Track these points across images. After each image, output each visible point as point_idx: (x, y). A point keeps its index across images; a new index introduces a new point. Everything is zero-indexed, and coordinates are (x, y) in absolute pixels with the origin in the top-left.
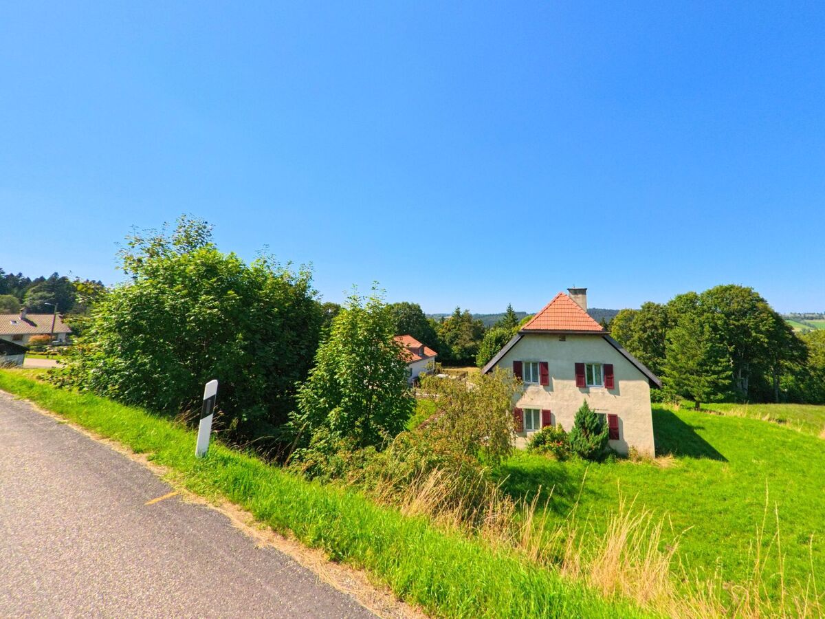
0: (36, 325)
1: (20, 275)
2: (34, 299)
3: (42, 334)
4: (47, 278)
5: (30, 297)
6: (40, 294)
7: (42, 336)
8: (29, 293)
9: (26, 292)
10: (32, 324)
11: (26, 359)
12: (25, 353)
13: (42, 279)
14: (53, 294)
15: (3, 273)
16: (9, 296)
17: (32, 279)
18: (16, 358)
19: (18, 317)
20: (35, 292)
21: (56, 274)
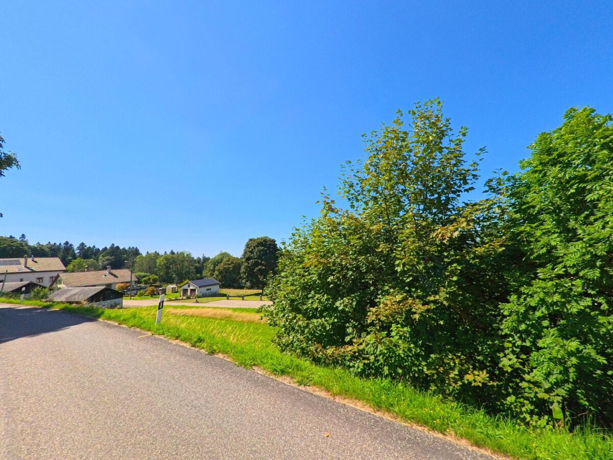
0: (117, 277)
1: (94, 246)
2: (103, 261)
3: (122, 283)
4: (108, 248)
5: (101, 260)
6: (106, 257)
7: (123, 284)
8: (100, 257)
9: (99, 257)
10: (115, 276)
11: (124, 301)
12: (123, 297)
13: (106, 248)
14: (113, 257)
15: (86, 246)
16: (91, 260)
17: (101, 249)
18: (117, 300)
19: (106, 272)
20: (103, 256)
21: (113, 244)
